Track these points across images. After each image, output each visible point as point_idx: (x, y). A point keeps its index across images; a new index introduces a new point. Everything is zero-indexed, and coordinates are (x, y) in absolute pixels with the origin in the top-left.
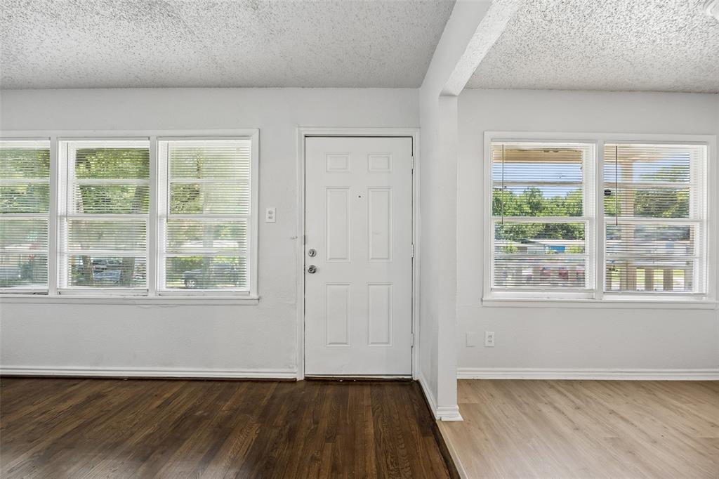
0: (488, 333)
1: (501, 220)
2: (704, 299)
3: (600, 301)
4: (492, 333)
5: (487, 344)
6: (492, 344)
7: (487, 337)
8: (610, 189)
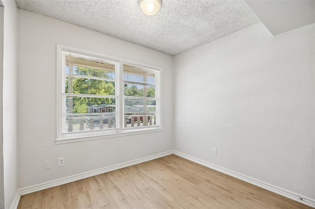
0: (60, 159)
1: (68, 95)
2: (159, 128)
3: (121, 133)
4: (63, 158)
5: (60, 165)
6: (63, 165)
7: (59, 161)
8: (127, 84)
